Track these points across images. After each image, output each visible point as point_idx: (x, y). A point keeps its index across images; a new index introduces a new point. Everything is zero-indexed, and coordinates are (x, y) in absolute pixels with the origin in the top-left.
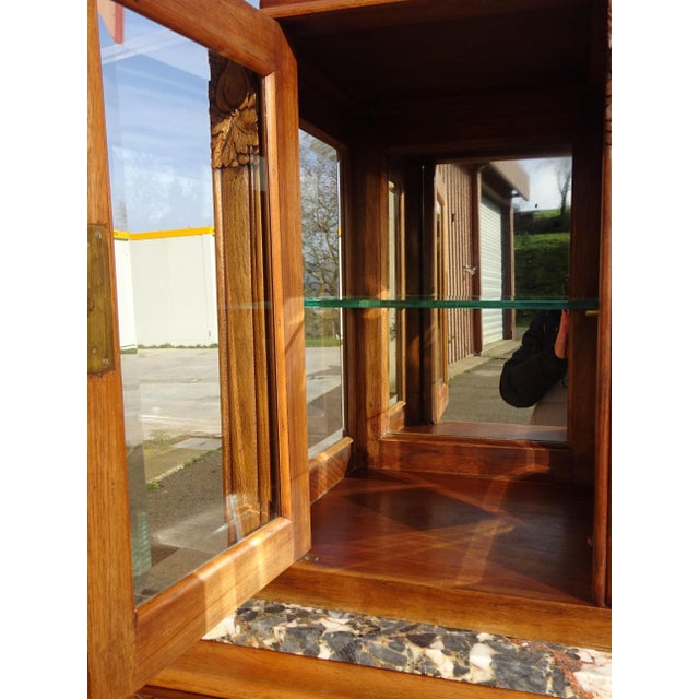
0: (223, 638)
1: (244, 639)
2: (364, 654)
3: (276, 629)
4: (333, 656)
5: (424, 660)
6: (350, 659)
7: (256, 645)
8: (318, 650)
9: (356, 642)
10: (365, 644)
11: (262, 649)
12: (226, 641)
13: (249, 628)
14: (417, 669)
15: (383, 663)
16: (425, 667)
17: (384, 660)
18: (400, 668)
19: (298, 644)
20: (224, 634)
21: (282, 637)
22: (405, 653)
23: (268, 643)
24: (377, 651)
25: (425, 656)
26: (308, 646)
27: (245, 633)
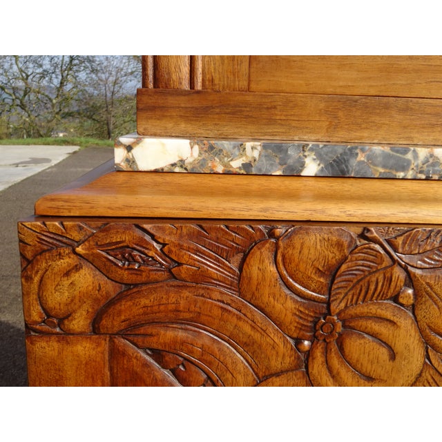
0: (174, 165)
1: (203, 163)
2: (361, 163)
3: (249, 145)
4: (322, 170)
5: (431, 160)
6: (343, 171)
7: (220, 169)
8: (303, 165)
9: (350, 150)
10: (363, 150)
11: (228, 173)
12: (177, 170)
13: (211, 148)
14: (421, 172)
15: (382, 170)
16: (431, 168)
17: (384, 167)
18: (401, 175)
19: (277, 161)
20: (175, 160)
21: (256, 154)
22: (409, 156)
23: (236, 164)
24: (376, 157)
25: (432, 156)
26: (290, 162)
27: (205, 155)
